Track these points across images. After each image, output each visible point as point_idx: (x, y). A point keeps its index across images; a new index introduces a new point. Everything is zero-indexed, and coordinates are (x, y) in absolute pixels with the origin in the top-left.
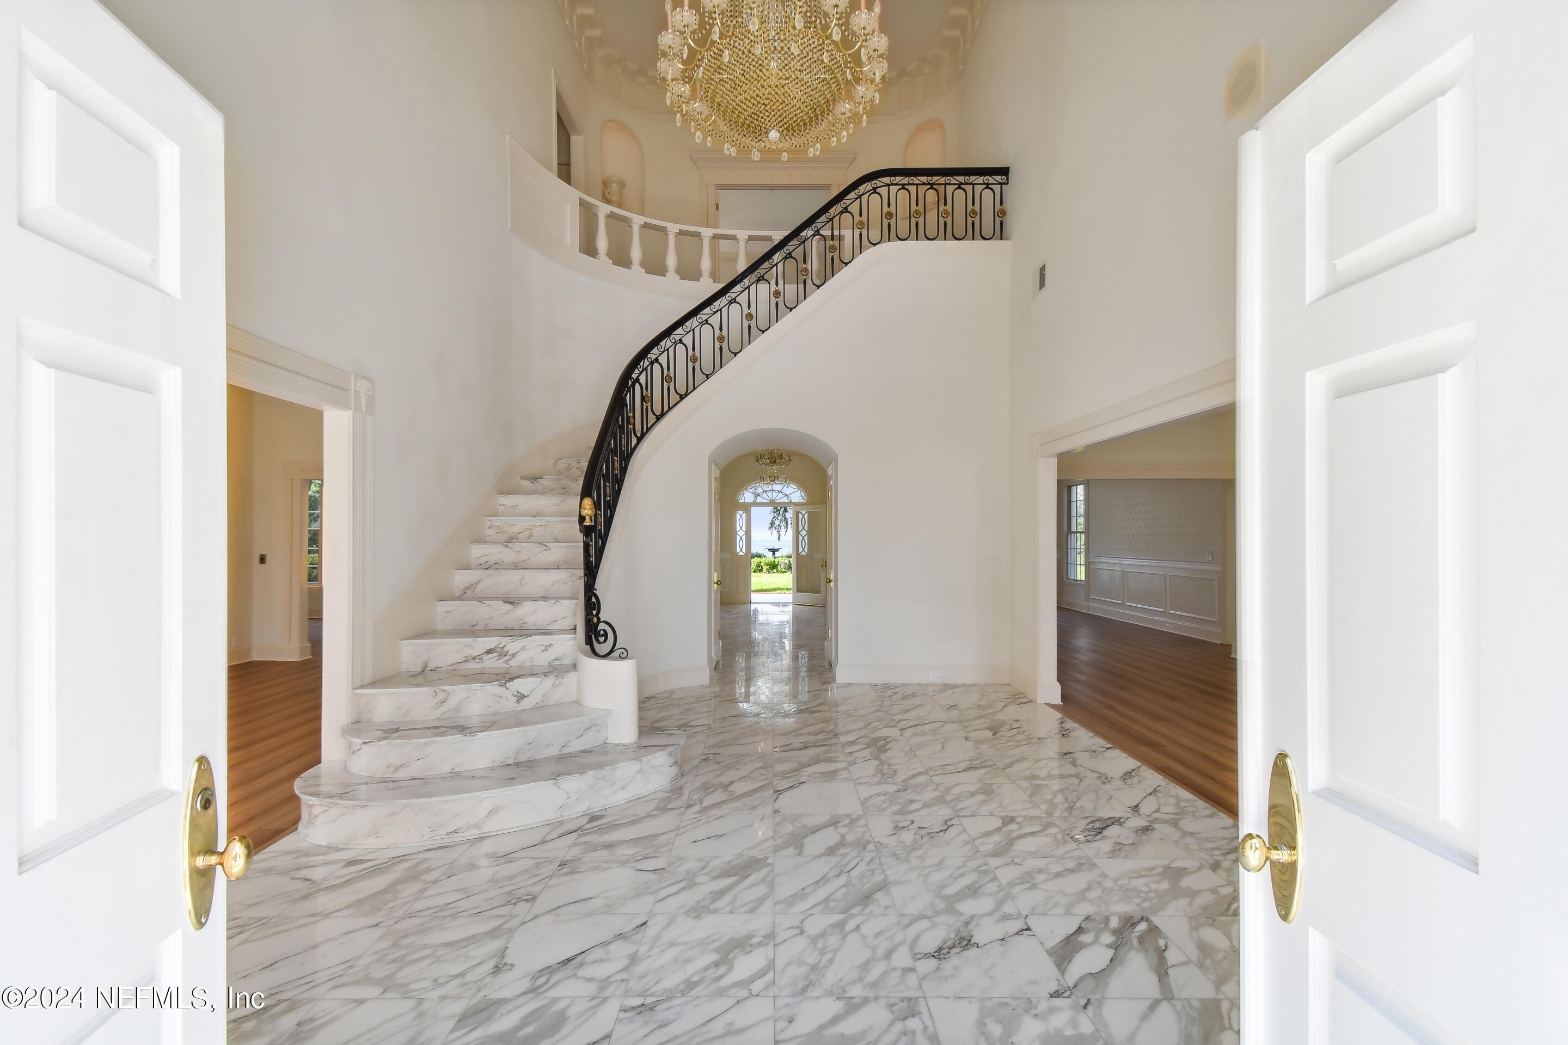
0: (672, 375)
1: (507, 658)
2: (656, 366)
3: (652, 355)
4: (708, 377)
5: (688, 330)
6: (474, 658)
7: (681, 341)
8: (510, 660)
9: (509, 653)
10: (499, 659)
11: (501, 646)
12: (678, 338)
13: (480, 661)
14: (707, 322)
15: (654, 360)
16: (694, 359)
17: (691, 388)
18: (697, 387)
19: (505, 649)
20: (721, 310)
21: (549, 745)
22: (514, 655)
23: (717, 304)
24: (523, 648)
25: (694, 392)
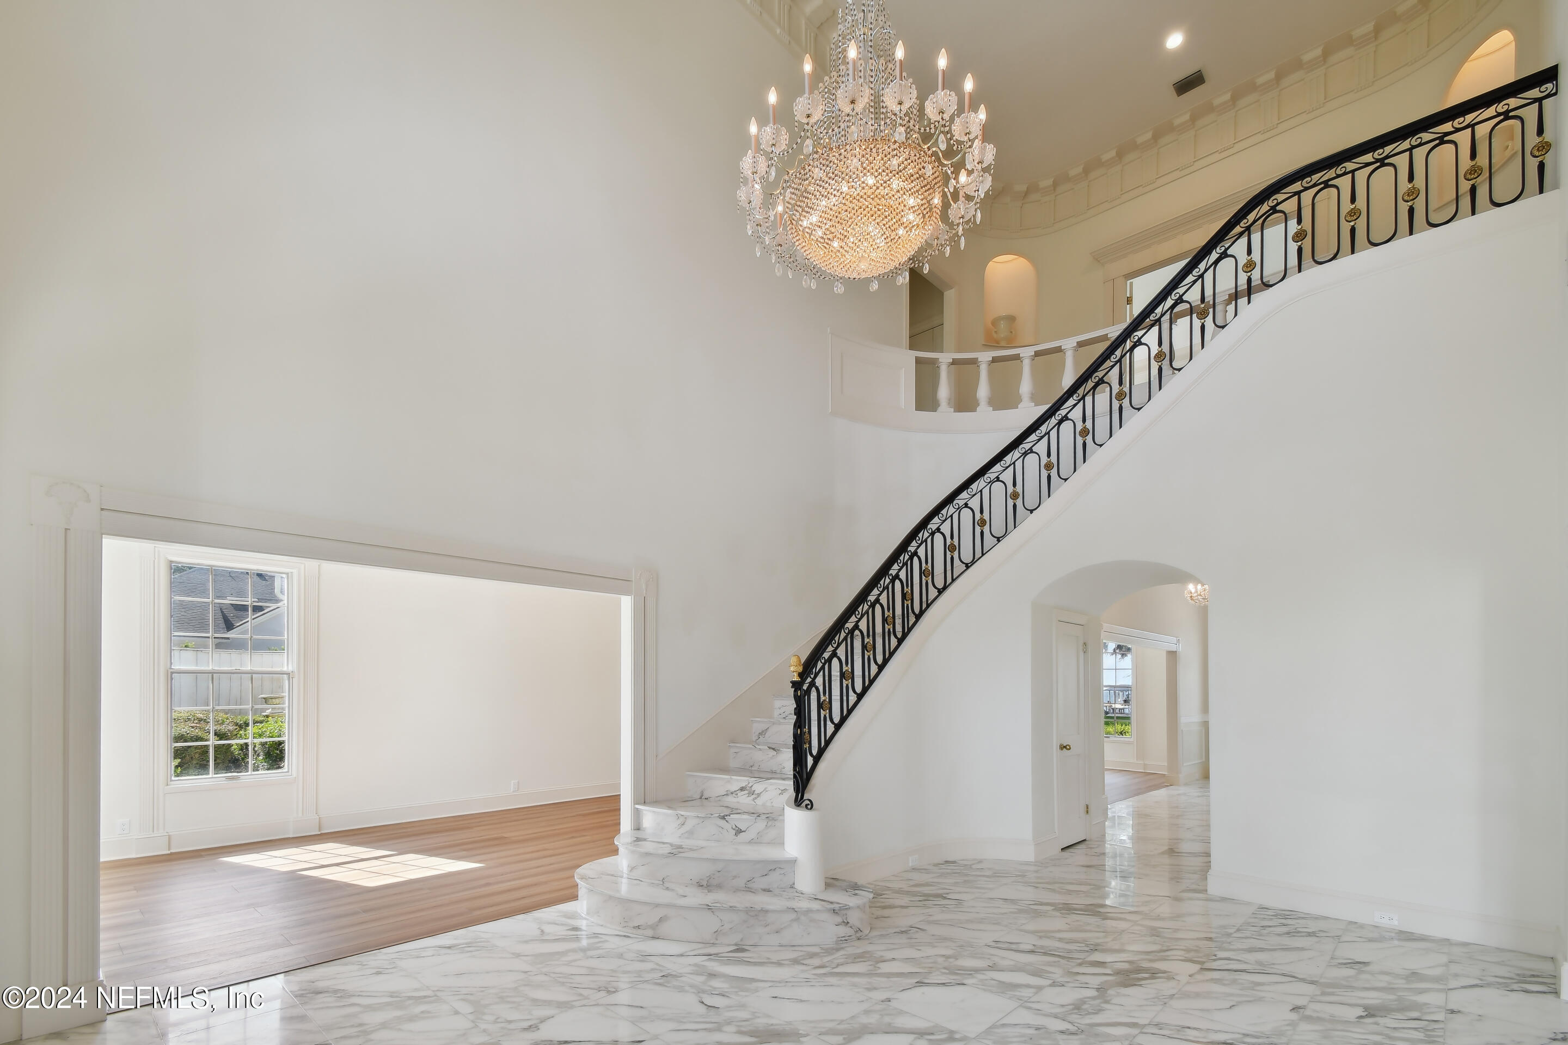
0: (956, 543)
1: (754, 796)
2: (938, 536)
3: (933, 526)
4: (999, 540)
5: (973, 493)
6: (732, 793)
7: (966, 505)
8: (756, 798)
9: (756, 792)
10: (748, 796)
11: (750, 785)
12: (961, 503)
13: (736, 796)
14: (998, 479)
15: (935, 530)
16: (982, 523)
17: (978, 554)
18: (986, 553)
19: (753, 789)
20: (1014, 463)
21: (735, 877)
22: (759, 795)
23: (1008, 459)
24: (765, 790)
25: (982, 558)
